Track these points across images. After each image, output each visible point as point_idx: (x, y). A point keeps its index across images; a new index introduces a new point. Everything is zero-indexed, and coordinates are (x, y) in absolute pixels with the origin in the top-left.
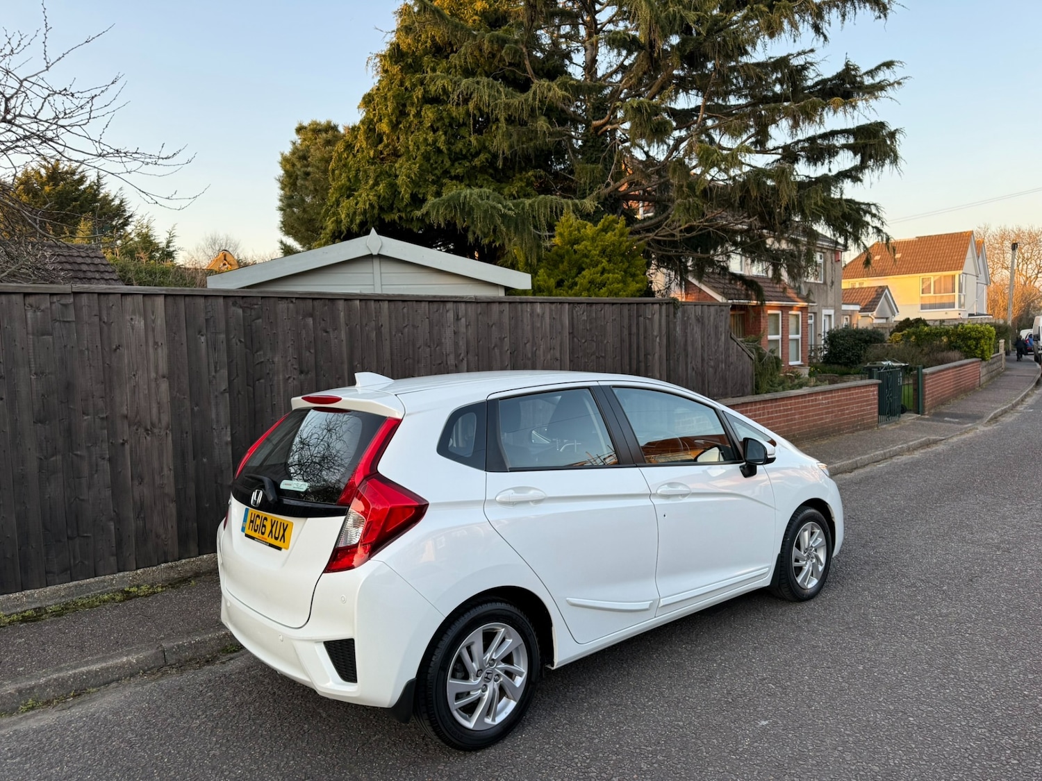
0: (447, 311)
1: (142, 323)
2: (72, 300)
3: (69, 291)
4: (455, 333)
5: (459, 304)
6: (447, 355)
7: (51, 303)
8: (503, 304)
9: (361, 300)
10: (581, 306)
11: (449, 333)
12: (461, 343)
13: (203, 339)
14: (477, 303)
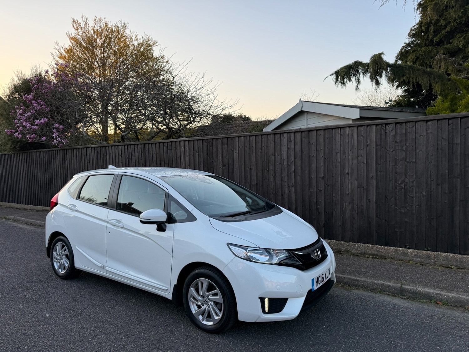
0: (284, 138)
1: (184, 149)
2: (171, 144)
3: (169, 141)
4: (288, 148)
5: (291, 134)
6: (284, 160)
7: (167, 145)
8: (320, 131)
9: (244, 137)
10: (390, 126)
11: (285, 149)
12: (291, 154)
13: (197, 153)
14: (302, 132)
